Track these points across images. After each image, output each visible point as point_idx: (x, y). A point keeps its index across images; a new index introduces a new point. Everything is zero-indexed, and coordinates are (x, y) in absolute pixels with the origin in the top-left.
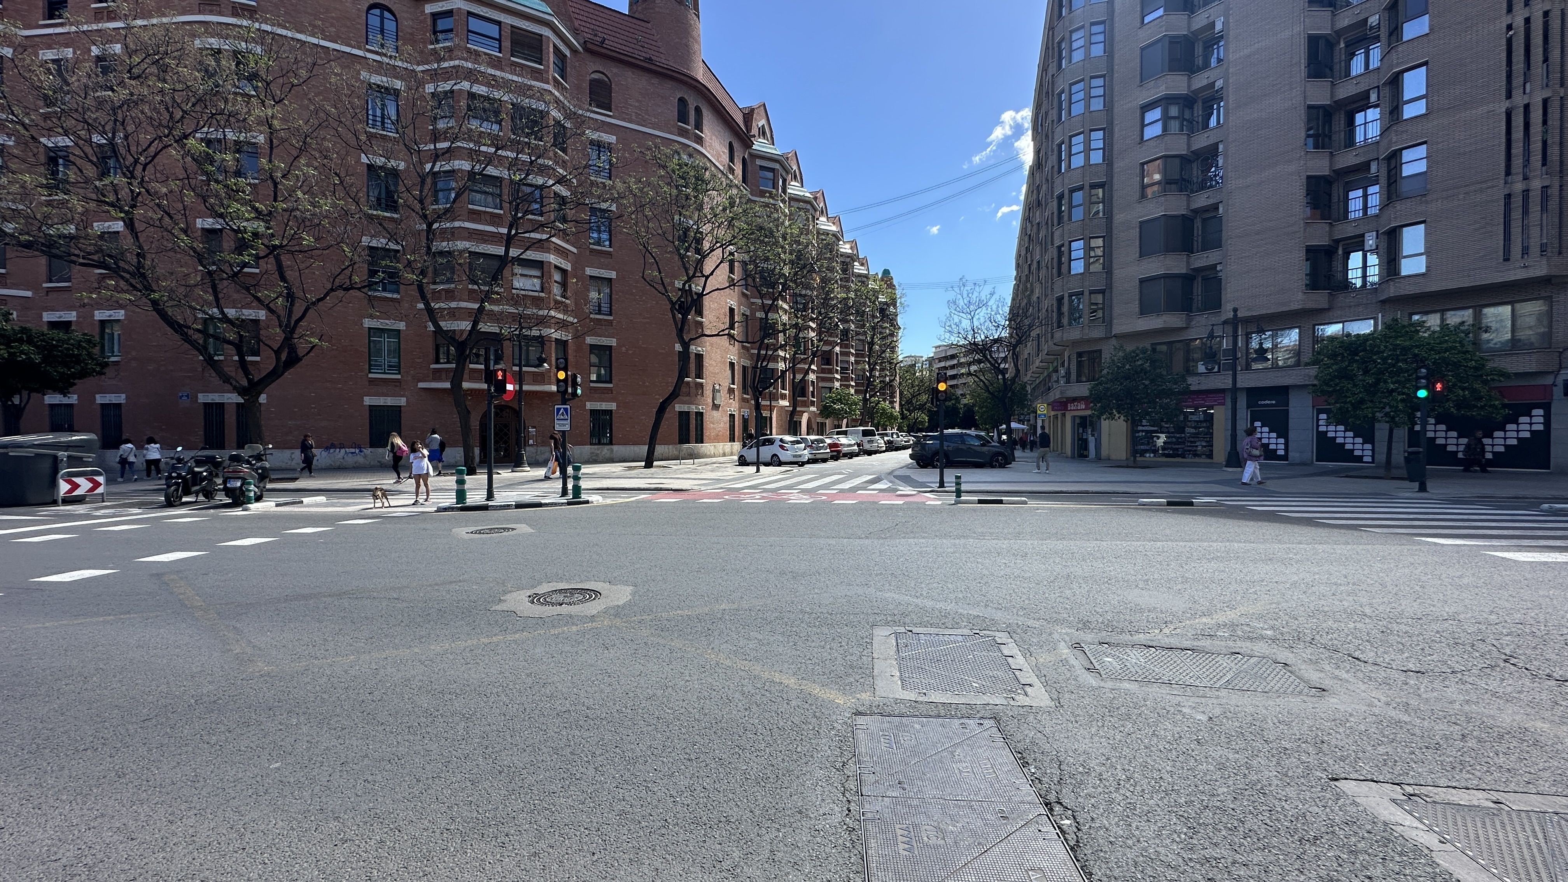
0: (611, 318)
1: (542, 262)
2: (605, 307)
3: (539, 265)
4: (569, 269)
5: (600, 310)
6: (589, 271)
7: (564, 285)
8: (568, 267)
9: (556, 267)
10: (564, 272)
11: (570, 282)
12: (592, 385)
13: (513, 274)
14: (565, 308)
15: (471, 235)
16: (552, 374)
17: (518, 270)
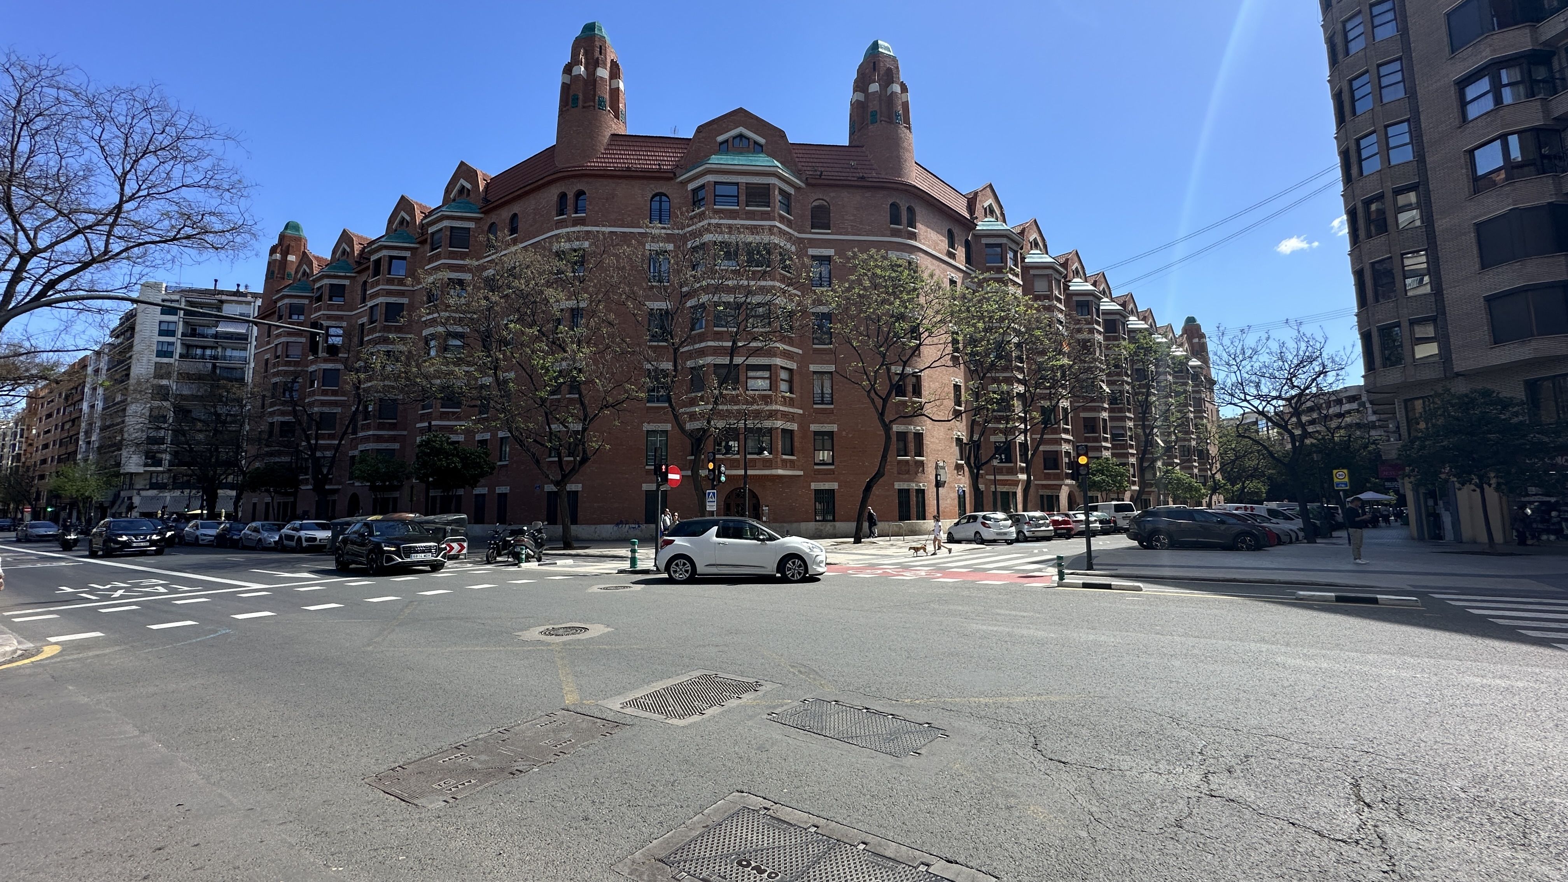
0: (832, 406)
1: (771, 365)
2: (827, 398)
3: (767, 368)
4: (795, 368)
5: (823, 400)
6: (813, 368)
7: (790, 382)
9: (782, 368)
10: (790, 371)
11: (796, 379)
12: (816, 467)
13: (747, 378)
14: (791, 402)
15: (716, 351)
16: (779, 460)
17: (751, 374)
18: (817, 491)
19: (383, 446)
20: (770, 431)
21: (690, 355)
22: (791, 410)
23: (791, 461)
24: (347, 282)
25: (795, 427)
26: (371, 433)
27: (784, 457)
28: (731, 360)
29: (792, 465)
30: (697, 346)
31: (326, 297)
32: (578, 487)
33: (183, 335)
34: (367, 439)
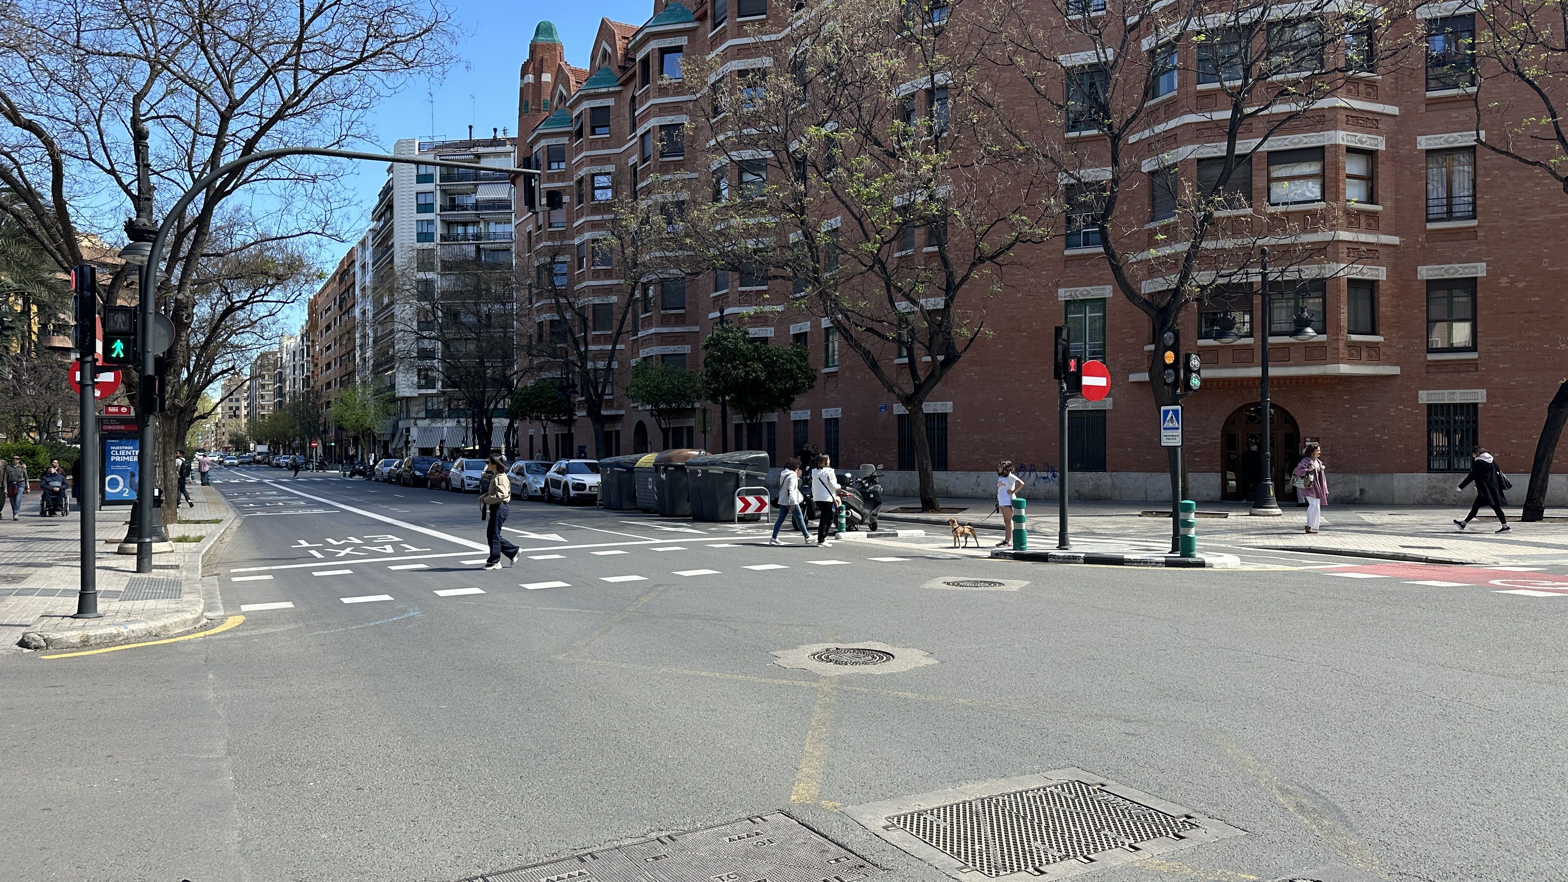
0: (1474, 223)
1: (1322, 148)
2: (1462, 205)
3: (1317, 153)
4: (1382, 147)
5: (1450, 212)
6: (1424, 143)
7: (1370, 179)
8: (1379, 143)
9: (1350, 150)
10: (1370, 154)
11: (1384, 171)
12: (1431, 357)
13: (1270, 180)
14: (1372, 221)
15: (1201, 133)
16: (1341, 344)
17: (1279, 171)
18: (1432, 408)
19: (671, 349)
20: (1319, 285)
21: (1150, 147)
22: (1371, 238)
23: (1370, 345)
24: (610, 102)
25: (1380, 273)
26: (653, 331)
27: (1354, 337)
28: (1231, 147)
29: (1374, 353)
30: (1159, 129)
31: (587, 129)
32: (946, 407)
33: (443, 209)
34: (648, 341)
